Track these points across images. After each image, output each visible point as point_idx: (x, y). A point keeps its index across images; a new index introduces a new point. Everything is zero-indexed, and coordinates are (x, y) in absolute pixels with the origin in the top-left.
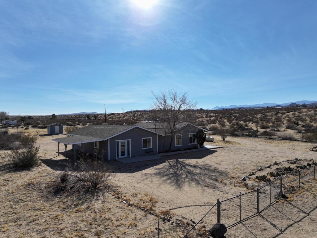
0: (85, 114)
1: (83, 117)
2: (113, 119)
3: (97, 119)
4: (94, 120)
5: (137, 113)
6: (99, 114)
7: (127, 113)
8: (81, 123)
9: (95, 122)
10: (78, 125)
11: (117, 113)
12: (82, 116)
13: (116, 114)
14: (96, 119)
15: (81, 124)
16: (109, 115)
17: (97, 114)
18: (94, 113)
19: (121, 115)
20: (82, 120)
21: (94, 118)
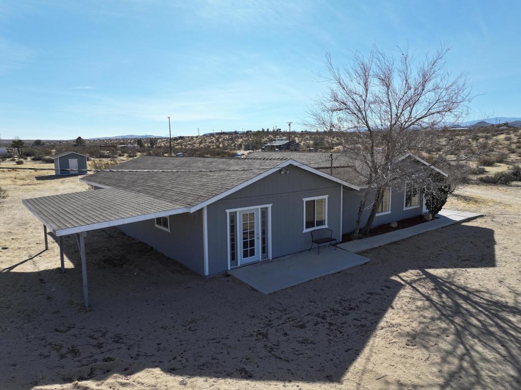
0: (135, 137)
1: (130, 143)
2: (182, 146)
3: (154, 146)
4: (149, 147)
5: (222, 136)
6: (159, 139)
7: (205, 135)
8: (126, 153)
9: (151, 152)
10: (120, 155)
11: (189, 137)
12: (129, 141)
13: (187, 139)
14: (152, 147)
15: (126, 155)
16: (176, 139)
17: (154, 137)
18: (149, 137)
19: (195, 139)
20: (129, 149)
21: (149, 145)
